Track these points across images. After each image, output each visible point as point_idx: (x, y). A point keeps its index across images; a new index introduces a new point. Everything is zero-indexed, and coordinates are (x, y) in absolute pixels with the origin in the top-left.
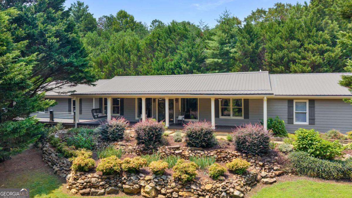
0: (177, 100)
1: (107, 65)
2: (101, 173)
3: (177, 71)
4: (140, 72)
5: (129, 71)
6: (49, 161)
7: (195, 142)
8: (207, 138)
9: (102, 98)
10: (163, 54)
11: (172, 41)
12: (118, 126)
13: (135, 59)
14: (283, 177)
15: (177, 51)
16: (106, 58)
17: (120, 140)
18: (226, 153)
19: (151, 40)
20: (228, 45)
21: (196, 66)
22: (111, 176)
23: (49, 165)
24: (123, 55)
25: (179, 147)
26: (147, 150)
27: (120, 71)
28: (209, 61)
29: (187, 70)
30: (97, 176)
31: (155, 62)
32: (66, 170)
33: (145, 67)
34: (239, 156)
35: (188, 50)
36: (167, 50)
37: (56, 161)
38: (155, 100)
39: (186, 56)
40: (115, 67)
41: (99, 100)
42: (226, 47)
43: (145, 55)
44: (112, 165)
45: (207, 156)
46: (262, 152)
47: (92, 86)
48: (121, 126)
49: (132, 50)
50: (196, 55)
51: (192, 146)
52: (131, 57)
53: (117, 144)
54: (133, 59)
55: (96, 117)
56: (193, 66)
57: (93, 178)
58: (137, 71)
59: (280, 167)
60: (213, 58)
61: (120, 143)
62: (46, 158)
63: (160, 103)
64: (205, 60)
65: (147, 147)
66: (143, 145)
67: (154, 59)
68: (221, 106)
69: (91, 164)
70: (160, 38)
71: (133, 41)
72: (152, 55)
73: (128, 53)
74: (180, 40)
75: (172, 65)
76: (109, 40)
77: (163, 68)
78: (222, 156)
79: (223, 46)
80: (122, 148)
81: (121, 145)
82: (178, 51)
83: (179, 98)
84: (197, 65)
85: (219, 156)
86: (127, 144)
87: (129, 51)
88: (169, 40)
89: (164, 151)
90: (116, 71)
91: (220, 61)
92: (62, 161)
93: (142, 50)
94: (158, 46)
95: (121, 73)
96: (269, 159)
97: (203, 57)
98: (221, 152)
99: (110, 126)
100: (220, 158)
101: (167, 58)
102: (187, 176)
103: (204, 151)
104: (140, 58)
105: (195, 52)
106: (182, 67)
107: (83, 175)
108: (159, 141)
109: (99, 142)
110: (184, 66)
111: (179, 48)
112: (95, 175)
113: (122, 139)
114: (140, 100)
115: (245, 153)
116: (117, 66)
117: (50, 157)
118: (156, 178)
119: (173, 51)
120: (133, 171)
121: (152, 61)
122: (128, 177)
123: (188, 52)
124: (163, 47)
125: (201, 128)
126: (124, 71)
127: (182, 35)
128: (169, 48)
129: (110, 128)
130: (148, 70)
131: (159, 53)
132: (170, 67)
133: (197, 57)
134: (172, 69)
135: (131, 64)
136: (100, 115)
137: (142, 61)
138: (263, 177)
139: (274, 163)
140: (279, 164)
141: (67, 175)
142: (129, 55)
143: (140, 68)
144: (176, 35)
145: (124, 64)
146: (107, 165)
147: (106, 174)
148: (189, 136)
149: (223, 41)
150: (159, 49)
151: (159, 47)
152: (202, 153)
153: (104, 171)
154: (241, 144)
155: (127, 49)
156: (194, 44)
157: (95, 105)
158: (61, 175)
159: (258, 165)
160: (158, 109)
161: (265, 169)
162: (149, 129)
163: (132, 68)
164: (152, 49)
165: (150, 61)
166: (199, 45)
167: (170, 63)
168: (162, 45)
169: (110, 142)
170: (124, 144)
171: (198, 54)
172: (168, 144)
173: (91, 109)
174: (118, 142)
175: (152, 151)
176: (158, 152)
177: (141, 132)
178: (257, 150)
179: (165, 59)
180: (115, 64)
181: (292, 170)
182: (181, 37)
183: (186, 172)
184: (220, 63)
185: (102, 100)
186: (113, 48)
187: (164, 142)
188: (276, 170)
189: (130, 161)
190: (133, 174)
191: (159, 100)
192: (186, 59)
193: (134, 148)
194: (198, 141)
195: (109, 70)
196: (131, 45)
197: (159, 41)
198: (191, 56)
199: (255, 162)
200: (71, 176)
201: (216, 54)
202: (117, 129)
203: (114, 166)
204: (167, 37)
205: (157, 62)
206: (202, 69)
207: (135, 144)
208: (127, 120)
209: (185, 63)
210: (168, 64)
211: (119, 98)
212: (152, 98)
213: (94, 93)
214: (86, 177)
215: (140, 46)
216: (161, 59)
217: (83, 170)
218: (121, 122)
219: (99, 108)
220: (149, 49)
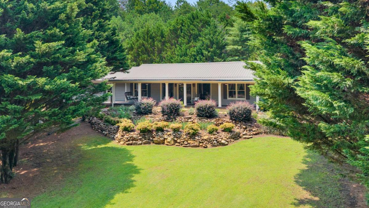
0: (194, 85)
1: (132, 50)
2: (139, 132)
3: (199, 57)
4: (164, 58)
5: (153, 57)
6: (99, 129)
7: (202, 114)
8: (210, 110)
9: (133, 84)
10: (186, 41)
11: (194, 28)
12: (148, 104)
13: (160, 45)
14: (258, 135)
15: (199, 38)
16: (131, 44)
17: (149, 114)
18: (222, 120)
19: (174, 26)
20: (248, 32)
21: (218, 53)
22: (146, 133)
23: (99, 132)
24: (147, 41)
25: (191, 117)
26: (169, 119)
27: (144, 57)
28: (229, 48)
29: (209, 57)
30: (137, 133)
31: (178, 48)
32: (114, 133)
33: (169, 53)
34: (230, 122)
35: (210, 38)
36: (190, 37)
37: (104, 128)
38: (176, 84)
39: (208, 43)
40: (140, 53)
41: (130, 85)
42: (245, 35)
43: (169, 42)
44: (146, 126)
45: (209, 122)
46: (246, 120)
47: (126, 73)
48: (150, 104)
49: (156, 36)
50: (217, 42)
51: (200, 116)
52: (156, 43)
53: (147, 117)
54: (158, 45)
55: (129, 98)
56: (215, 53)
57: (134, 135)
58: (162, 56)
59: (257, 129)
60: (234, 45)
61: (150, 116)
62: (96, 127)
63: (181, 87)
64: (226, 47)
65: (169, 118)
66: (166, 116)
67: (177, 45)
68: (229, 90)
69: (132, 127)
70: (183, 24)
71: (158, 27)
72: (176, 41)
73: (152, 39)
74: (202, 27)
75: (194, 52)
76: (133, 24)
77: (186, 55)
78: (219, 122)
79: (243, 33)
80: (152, 119)
81: (151, 117)
82: (201, 38)
83: (195, 83)
84: (218, 51)
85: (218, 123)
86: (155, 116)
87: (153, 37)
88: (192, 27)
89: (180, 120)
90: (140, 57)
91: (240, 48)
92: (110, 127)
93: (166, 36)
94: (182, 32)
95: (145, 59)
96: (250, 124)
97: (224, 44)
98: (219, 120)
99: (142, 104)
100: (218, 124)
101: (191, 44)
102: (193, 131)
103: (207, 119)
104: (164, 44)
105: (217, 39)
106: (204, 53)
107: (127, 133)
108: (177, 113)
109: (134, 115)
110: (205, 52)
111: (201, 35)
112: (136, 133)
113: (151, 113)
114: (164, 85)
115: (234, 120)
116: (142, 52)
117: (99, 126)
118: (174, 133)
119: (196, 38)
120: (160, 130)
121: (176, 47)
122: (157, 134)
123: (209, 39)
124: (186, 33)
125: (206, 104)
126: (148, 57)
127: (205, 22)
128: (191, 35)
129: (142, 105)
130: (172, 56)
131: (182, 39)
132: (193, 53)
133: (218, 44)
134: (194, 55)
135: (156, 50)
136: (132, 97)
137: (166, 47)
138: (244, 135)
139: (253, 127)
140: (257, 127)
141: (115, 136)
142: (154, 41)
143: (164, 54)
144: (199, 21)
145: (148, 50)
146: (143, 125)
147: (142, 132)
148: (198, 109)
149: (243, 28)
150: (182, 35)
151: (182, 34)
152: (206, 121)
153: (142, 129)
154: (232, 114)
155: (151, 35)
156: (216, 32)
157: (126, 89)
158: (110, 136)
159: (242, 128)
160: (179, 92)
161: (247, 130)
162: (170, 105)
163: (156, 54)
164: (176, 35)
165: (174, 47)
166: (221, 32)
167: (193, 50)
168: (185, 32)
169: (142, 115)
170: (153, 116)
171: (219, 41)
172: (183, 116)
173: (124, 93)
174: (148, 115)
175: (172, 120)
176: (176, 120)
177: (165, 107)
178: (241, 118)
179: (188, 45)
180: (140, 50)
181: (265, 131)
182: (204, 23)
183: (192, 129)
184: (240, 50)
185: (133, 85)
186: (138, 34)
187: (181, 114)
188: (254, 131)
189: (158, 123)
190: (160, 132)
191: (179, 85)
192: (208, 46)
193: (160, 118)
194: (204, 113)
195: (134, 56)
196: (155, 32)
197: (182, 27)
198: (212, 43)
199: (240, 126)
200: (118, 135)
201: (237, 41)
202: (147, 106)
203: (148, 126)
204: (190, 23)
205: (180, 48)
206: (222, 55)
207: (161, 116)
208: (154, 100)
209: (207, 50)
210: (191, 50)
211: (147, 83)
212: (173, 83)
213: (128, 79)
214: (129, 134)
215: (164, 32)
216: (184, 46)
217: (127, 130)
218: (150, 101)
219: (129, 91)
220: (173, 36)
